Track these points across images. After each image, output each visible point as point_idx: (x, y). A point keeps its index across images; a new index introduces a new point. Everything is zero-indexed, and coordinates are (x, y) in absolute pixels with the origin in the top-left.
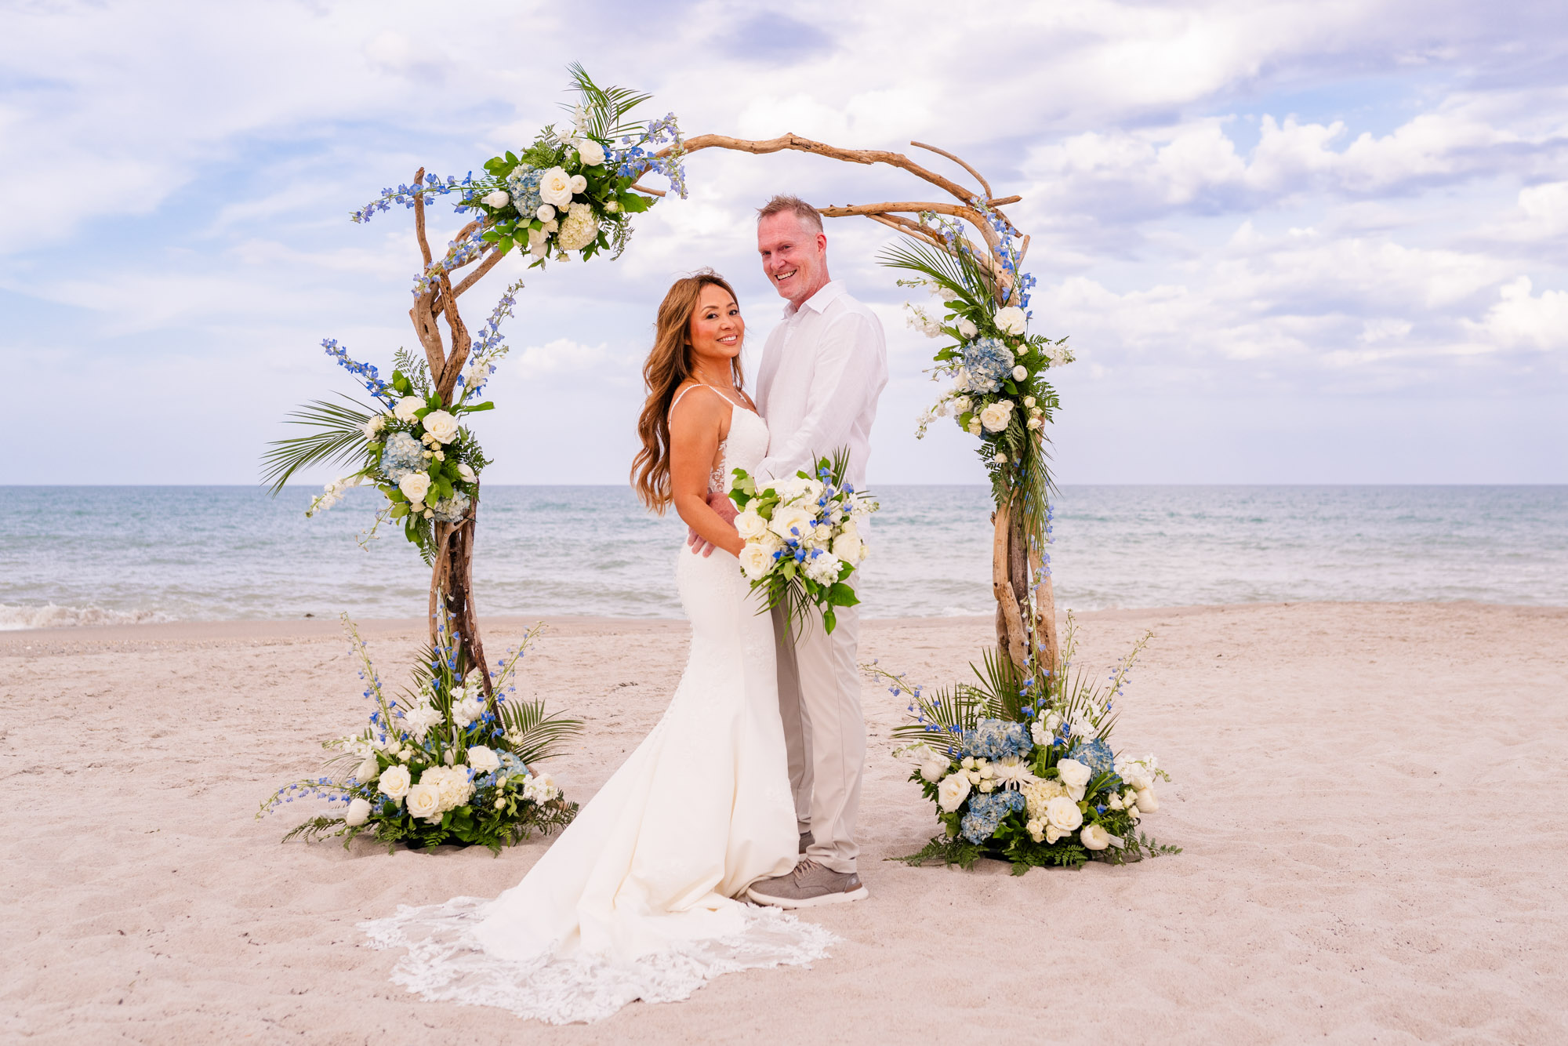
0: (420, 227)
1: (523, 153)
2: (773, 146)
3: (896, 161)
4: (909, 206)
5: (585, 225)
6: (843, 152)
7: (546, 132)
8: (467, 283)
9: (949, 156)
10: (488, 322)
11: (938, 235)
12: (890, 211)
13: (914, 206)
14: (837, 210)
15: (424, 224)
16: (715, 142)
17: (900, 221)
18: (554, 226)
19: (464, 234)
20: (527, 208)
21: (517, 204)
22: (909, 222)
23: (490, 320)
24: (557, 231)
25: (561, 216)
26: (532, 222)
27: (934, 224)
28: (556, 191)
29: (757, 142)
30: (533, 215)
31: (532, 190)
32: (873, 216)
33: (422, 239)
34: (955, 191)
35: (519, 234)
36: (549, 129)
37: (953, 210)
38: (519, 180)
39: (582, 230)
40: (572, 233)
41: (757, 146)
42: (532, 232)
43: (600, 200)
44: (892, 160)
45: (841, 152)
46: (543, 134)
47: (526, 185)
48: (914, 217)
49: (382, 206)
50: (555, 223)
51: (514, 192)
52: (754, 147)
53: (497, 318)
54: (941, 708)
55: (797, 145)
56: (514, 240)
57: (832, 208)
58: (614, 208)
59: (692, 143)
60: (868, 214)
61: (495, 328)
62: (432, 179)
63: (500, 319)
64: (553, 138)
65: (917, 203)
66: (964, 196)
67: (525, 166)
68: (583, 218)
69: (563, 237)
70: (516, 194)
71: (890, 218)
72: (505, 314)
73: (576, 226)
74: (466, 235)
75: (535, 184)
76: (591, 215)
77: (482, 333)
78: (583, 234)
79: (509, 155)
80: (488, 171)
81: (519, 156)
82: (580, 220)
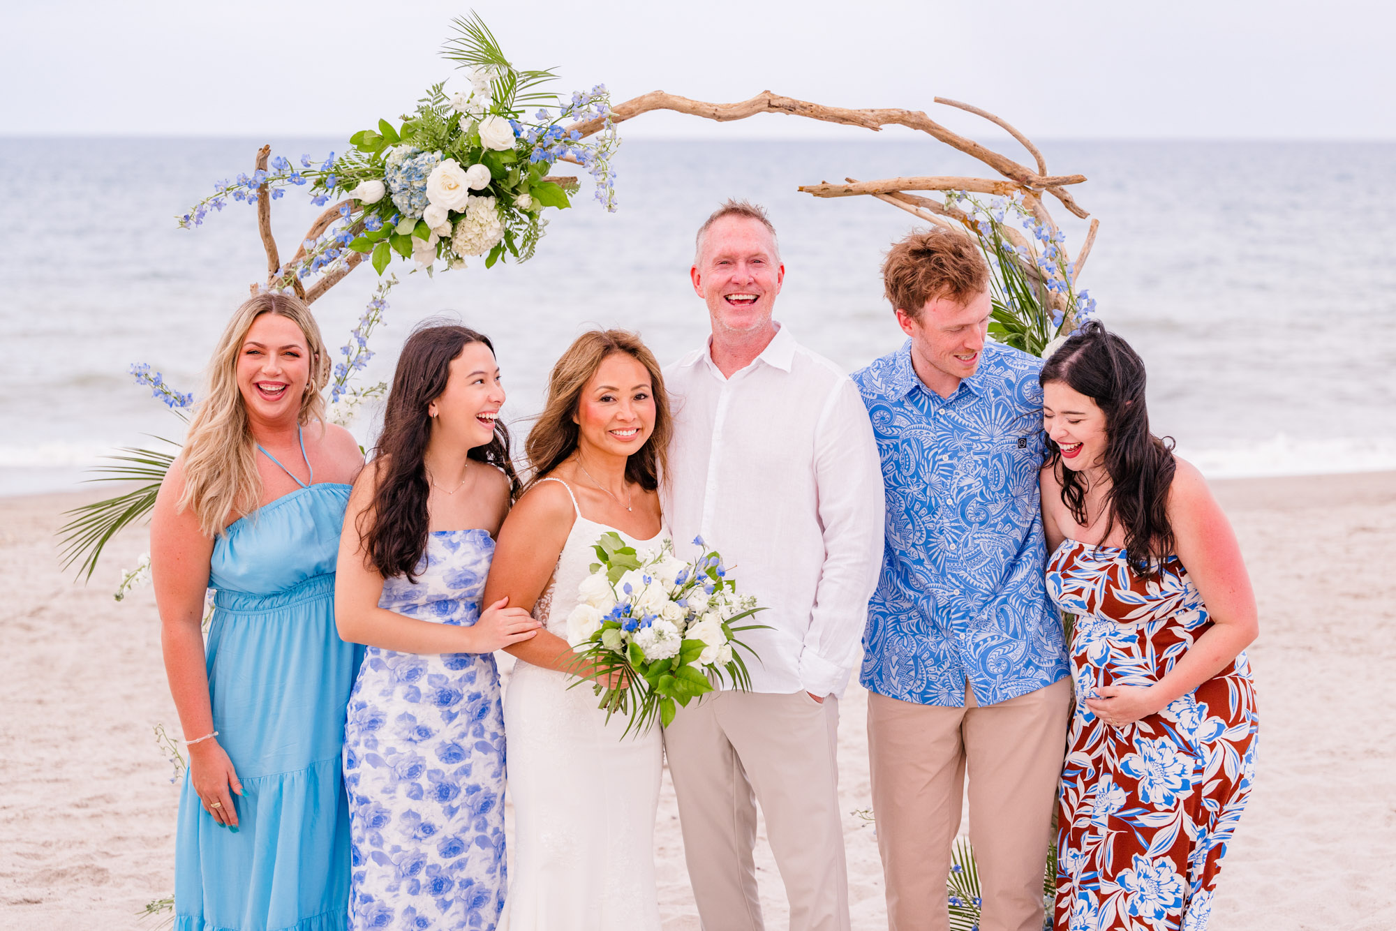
0: (263, 219)
1: (402, 122)
2: (745, 111)
3: (913, 123)
4: (930, 183)
5: (488, 228)
6: (841, 114)
7: (434, 94)
8: (325, 286)
9: (987, 117)
10: (353, 334)
11: (971, 222)
12: (904, 189)
13: (938, 183)
14: (831, 189)
15: (269, 216)
16: (664, 104)
17: (918, 202)
18: (447, 229)
19: (321, 224)
20: (410, 206)
21: (396, 199)
22: (931, 204)
23: (356, 332)
24: (450, 236)
25: (454, 217)
26: (417, 225)
27: (965, 207)
28: (448, 192)
29: (722, 107)
30: (418, 215)
31: (417, 184)
32: (881, 196)
33: (267, 235)
34: (995, 163)
35: (399, 242)
36: (438, 89)
37: (993, 187)
38: (399, 168)
39: (484, 234)
40: (470, 237)
41: (721, 112)
42: (417, 242)
43: (507, 189)
44: (909, 122)
45: (837, 113)
46: (430, 97)
47: (409, 177)
48: (940, 197)
49: (218, 205)
50: (449, 226)
51: (392, 185)
52: (717, 113)
53: (366, 328)
54: (959, 875)
55: (777, 107)
56: (391, 250)
57: (825, 186)
58: (527, 204)
59: (633, 107)
60: (874, 194)
61: (362, 343)
62: (282, 165)
63: (368, 329)
64: (445, 102)
65: (942, 180)
66: (1008, 171)
67: (406, 148)
68: (485, 218)
69: (458, 243)
70: (395, 187)
71: (906, 199)
72: (375, 323)
73: (477, 230)
74: (324, 225)
75: (421, 176)
76: (496, 213)
77: (346, 350)
78: (486, 239)
79: (383, 124)
80: (356, 146)
81: (398, 126)
82: (481, 222)
